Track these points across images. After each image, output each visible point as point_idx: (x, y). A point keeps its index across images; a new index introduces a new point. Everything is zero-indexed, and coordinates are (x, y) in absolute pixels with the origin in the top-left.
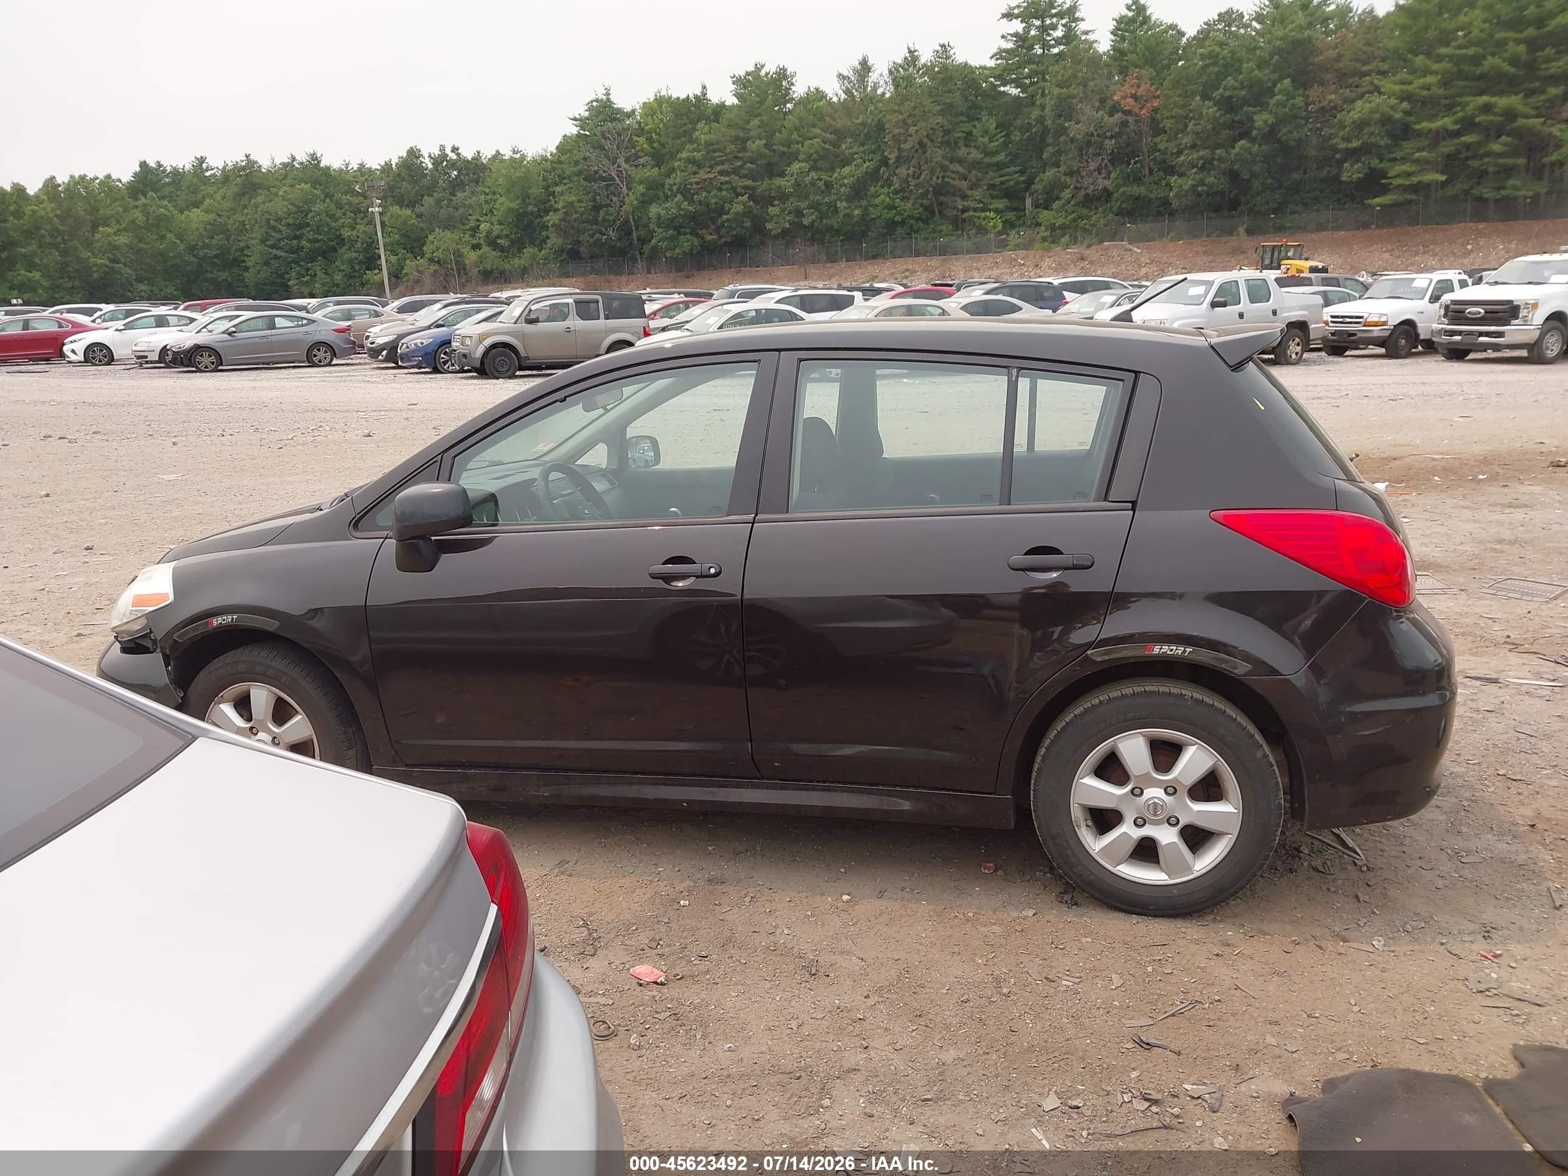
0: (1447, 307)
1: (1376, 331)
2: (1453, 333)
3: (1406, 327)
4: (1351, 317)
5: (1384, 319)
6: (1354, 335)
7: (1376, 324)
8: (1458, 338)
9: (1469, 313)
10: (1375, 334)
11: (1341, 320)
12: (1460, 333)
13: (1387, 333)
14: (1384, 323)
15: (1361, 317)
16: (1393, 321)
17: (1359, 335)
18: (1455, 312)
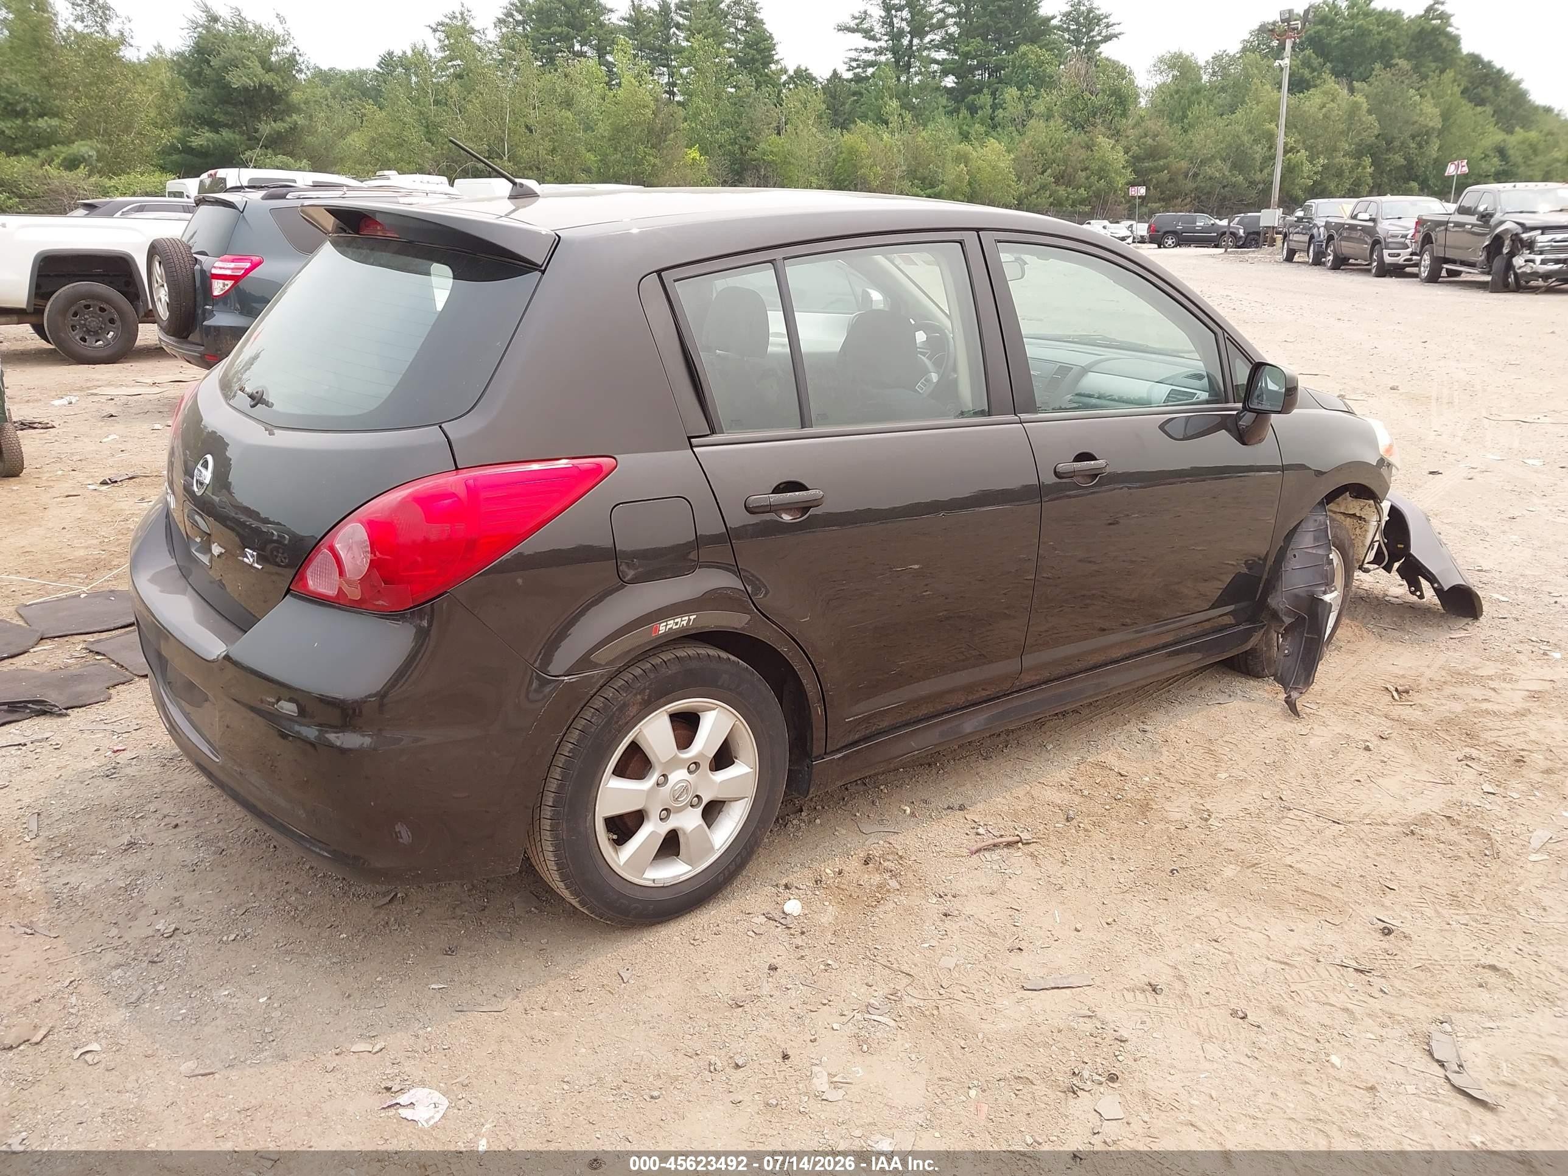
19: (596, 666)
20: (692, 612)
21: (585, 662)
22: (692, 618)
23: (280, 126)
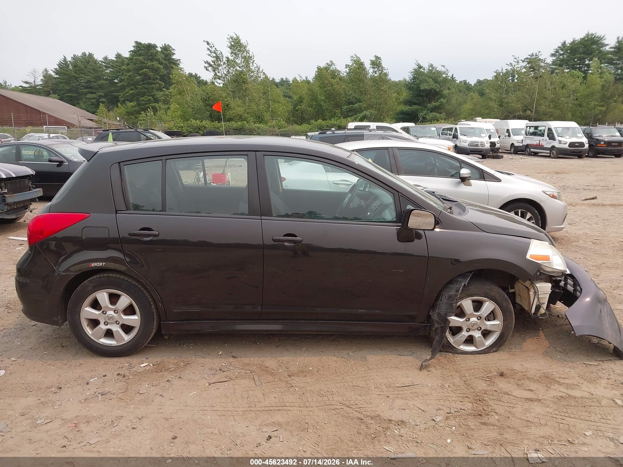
19: (71, 272)
20: (104, 262)
21: (67, 270)
22: (104, 264)
23: (437, 104)
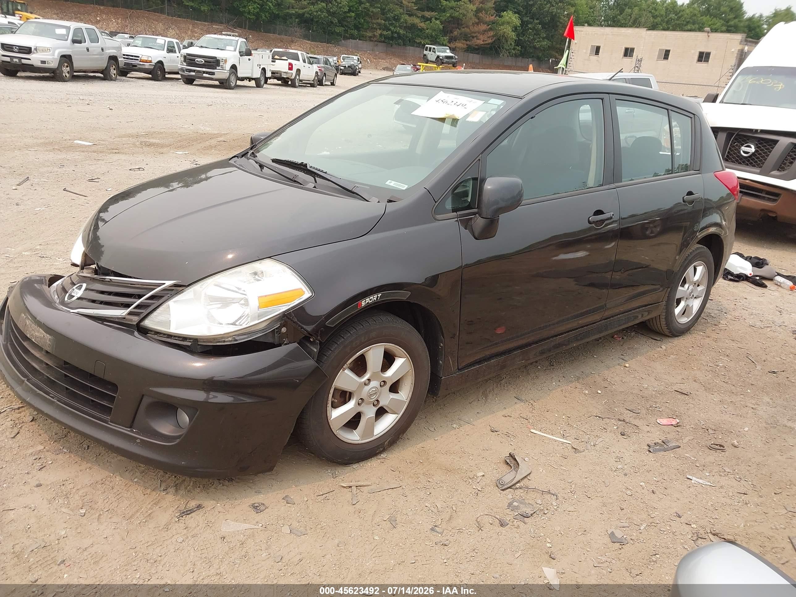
0: (185, 57)
1: (147, 66)
2: (190, 71)
3: (159, 64)
4: (132, 56)
5: (150, 59)
6: (136, 66)
7: (146, 62)
8: (193, 74)
9: (197, 61)
10: (147, 67)
11: (127, 57)
12: (194, 71)
13: (152, 67)
14: (151, 62)
15: (138, 57)
16: (155, 61)
17: (138, 66)
18: (190, 60)
